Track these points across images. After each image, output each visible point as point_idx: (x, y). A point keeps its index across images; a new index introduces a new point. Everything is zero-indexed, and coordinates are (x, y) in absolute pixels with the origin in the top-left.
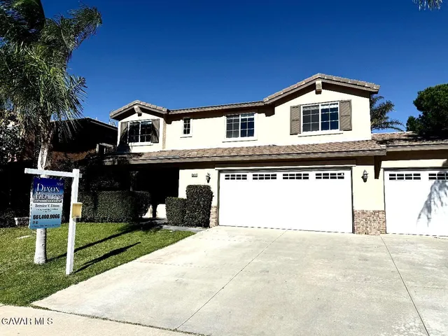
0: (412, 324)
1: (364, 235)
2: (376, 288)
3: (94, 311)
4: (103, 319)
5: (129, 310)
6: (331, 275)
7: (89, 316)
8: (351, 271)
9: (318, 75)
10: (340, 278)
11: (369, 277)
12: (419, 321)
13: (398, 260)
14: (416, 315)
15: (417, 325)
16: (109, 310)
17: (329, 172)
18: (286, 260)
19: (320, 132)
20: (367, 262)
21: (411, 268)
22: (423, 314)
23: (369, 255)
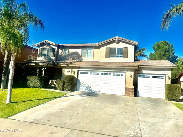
0: (136, 127)
1: (129, 97)
2: (128, 115)
3: (32, 121)
4: (36, 123)
5: (45, 121)
6: (114, 110)
7: (30, 122)
8: (121, 109)
9: (117, 37)
10: (117, 111)
11: (127, 111)
12: (139, 126)
13: (138, 106)
14: (138, 124)
15: (138, 127)
16: (37, 120)
17: (118, 73)
18: (100, 105)
19: (116, 58)
20: (127, 107)
21: (141, 109)
22: (140, 124)
23: (128, 104)
